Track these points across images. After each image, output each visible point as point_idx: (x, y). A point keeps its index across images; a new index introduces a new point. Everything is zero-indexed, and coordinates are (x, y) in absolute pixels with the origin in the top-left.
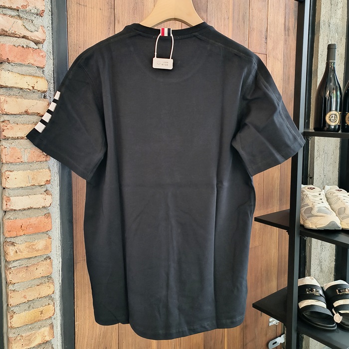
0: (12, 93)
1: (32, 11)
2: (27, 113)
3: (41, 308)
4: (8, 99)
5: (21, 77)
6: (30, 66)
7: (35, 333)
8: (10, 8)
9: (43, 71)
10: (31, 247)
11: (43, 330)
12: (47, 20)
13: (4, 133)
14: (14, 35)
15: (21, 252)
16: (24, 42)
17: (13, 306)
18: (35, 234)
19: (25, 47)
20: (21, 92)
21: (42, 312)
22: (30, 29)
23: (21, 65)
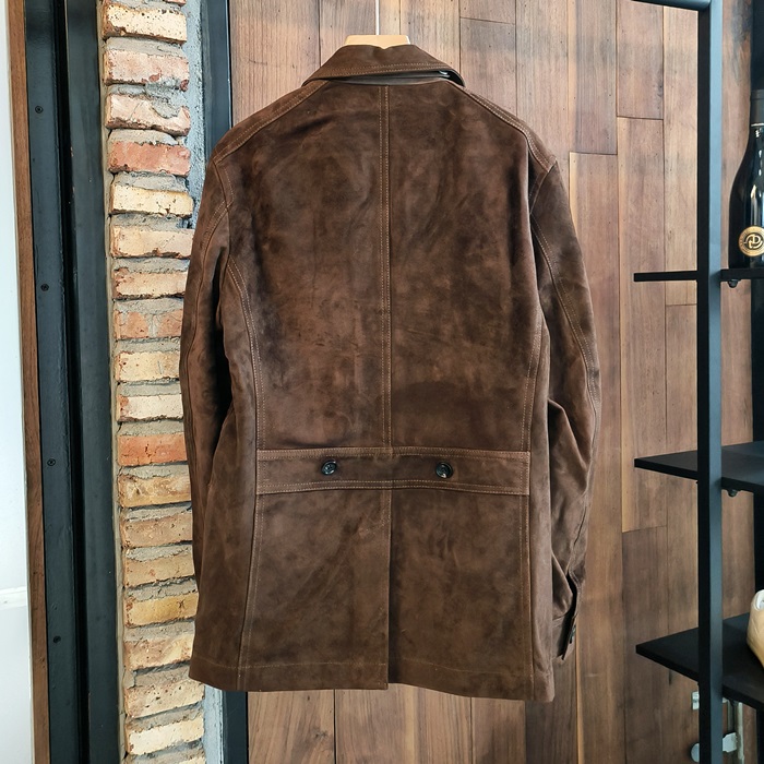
0: (132, 221)
1: (168, 84)
2: (155, 254)
3: (181, 598)
4: (125, 231)
5: (147, 193)
6: (162, 175)
7: (169, 641)
8: (132, 83)
9: (187, 183)
10: (163, 485)
11: (184, 636)
12: (194, 96)
13: (119, 289)
14: (136, 126)
15: (147, 493)
16: (153, 136)
17: (132, 588)
18: (170, 463)
19: (155, 143)
20: (149, 221)
21: (181, 604)
22: (163, 113)
23: (147, 174)
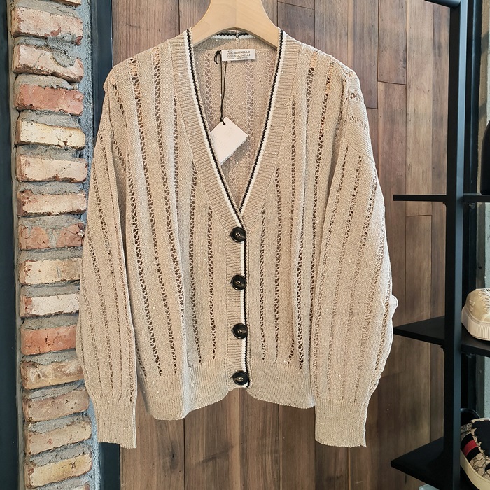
0: (35, 152)
1: (66, 38)
2: (55, 179)
3: (73, 460)
4: (30, 160)
5: (48, 129)
6: (62, 115)
8: (36, 36)
9: (79, 121)
10: (59, 370)
12: (84, 49)
13: (24, 208)
14: (40, 72)
15: (46, 377)
16: (53, 81)
17: (33, 455)
18: (66, 351)
19: (55, 87)
20: (49, 150)
21: (74, 465)
22: (62, 62)
23: (49, 113)
